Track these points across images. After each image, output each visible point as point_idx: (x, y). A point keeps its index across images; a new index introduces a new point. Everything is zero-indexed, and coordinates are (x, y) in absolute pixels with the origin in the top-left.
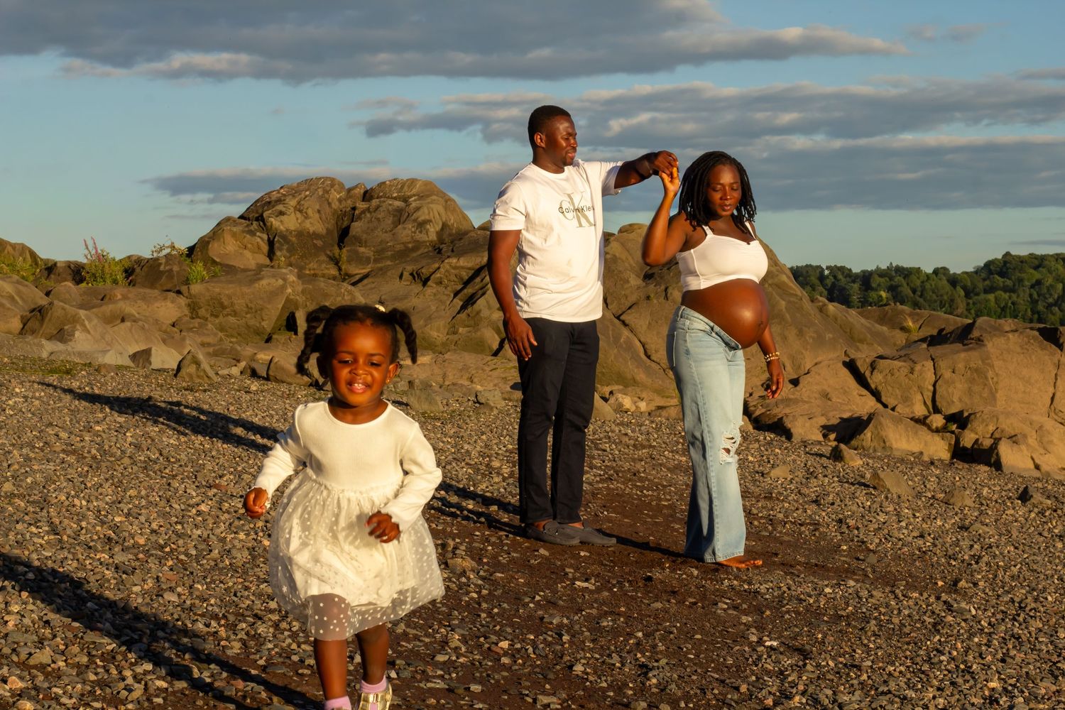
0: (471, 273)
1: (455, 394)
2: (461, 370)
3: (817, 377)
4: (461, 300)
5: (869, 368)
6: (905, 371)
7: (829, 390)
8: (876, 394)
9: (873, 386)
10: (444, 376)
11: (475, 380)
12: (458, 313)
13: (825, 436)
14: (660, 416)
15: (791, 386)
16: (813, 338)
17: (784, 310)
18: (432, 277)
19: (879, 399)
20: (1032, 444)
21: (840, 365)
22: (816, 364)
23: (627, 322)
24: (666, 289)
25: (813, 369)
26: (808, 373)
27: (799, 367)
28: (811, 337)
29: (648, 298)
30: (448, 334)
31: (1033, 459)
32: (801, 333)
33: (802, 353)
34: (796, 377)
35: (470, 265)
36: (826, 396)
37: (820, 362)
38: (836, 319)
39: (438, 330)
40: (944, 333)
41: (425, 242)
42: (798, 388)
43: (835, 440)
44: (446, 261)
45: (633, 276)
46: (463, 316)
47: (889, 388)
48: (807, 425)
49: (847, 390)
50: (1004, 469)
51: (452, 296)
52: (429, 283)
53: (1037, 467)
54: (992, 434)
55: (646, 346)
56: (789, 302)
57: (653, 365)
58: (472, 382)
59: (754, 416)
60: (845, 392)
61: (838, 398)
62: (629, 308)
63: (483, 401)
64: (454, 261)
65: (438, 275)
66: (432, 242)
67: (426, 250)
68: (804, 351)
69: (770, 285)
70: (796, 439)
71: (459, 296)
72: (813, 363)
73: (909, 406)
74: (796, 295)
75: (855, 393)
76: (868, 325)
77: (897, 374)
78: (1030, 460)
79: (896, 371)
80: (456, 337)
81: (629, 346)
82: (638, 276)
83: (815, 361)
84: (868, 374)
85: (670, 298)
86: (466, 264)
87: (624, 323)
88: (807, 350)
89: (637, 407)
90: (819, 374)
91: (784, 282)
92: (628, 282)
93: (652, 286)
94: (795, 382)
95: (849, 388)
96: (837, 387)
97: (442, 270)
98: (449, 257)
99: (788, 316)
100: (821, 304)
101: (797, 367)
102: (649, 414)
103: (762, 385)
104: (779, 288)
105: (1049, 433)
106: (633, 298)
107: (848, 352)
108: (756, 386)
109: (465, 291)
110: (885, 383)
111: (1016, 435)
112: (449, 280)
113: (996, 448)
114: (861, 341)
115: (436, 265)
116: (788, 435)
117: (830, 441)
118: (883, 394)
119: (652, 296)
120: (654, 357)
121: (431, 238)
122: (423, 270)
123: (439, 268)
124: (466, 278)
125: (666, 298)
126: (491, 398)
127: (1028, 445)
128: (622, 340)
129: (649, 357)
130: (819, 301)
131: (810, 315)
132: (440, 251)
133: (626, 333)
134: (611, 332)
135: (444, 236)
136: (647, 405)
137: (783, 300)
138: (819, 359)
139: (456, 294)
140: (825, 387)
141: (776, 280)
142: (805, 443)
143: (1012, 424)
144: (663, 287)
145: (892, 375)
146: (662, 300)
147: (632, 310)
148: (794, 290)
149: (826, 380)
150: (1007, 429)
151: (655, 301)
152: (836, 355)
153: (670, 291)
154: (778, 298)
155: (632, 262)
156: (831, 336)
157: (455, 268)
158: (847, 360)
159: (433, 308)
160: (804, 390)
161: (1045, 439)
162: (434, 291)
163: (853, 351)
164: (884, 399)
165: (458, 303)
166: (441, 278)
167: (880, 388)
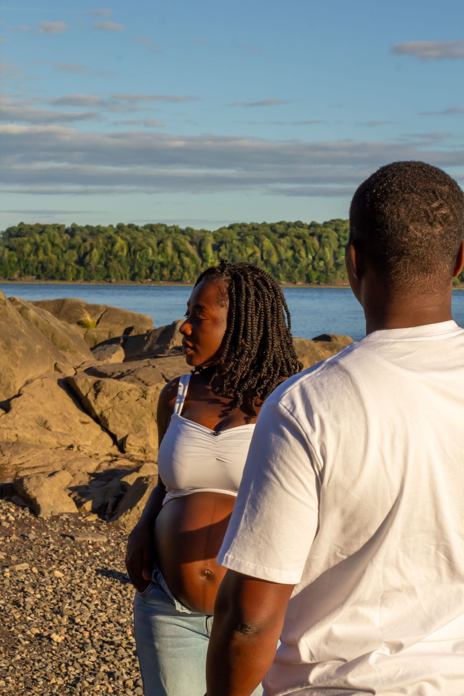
3: (31, 400)
5: (92, 390)
6: (136, 395)
7: (46, 417)
8: (101, 421)
9: (98, 412)
13: (79, 504)
16: (23, 352)
19: (105, 428)
21: (55, 384)
22: (27, 383)
25: (24, 389)
26: (19, 395)
27: (8, 387)
28: (20, 350)
33: (11, 370)
34: (5, 399)
36: (44, 425)
37: (32, 381)
38: (37, 324)
40: (133, 333)
42: (10, 415)
43: (94, 511)
47: (118, 415)
49: (68, 416)
60: (65, 419)
61: (57, 426)
68: (12, 368)
70: (45, 514)
72: (24, 382)
73: (141, 437)
75: (77, 420)
76: (64, 327)
77: (127, 398)
79: (125, 394)
83: (26, 379)
84: (91, 397)
88: (16, 366)
90: (33, 397)
95: (70, 414)
96: (55, 412)
100: (20, 306)
107: (58, 366)
110: (113, 408)
114: (64, 348)
117: (88, 514)
118: (110, 421)
131: (16, 323)
138: (29, 377)
140: (42, 413)
145: (121, 399)
149: (42, 403)
152: (45, 370)
158: (61, 376)
160: (17, 417)
163: (62, 364)
164: (111, 428)
167: (106, 414)
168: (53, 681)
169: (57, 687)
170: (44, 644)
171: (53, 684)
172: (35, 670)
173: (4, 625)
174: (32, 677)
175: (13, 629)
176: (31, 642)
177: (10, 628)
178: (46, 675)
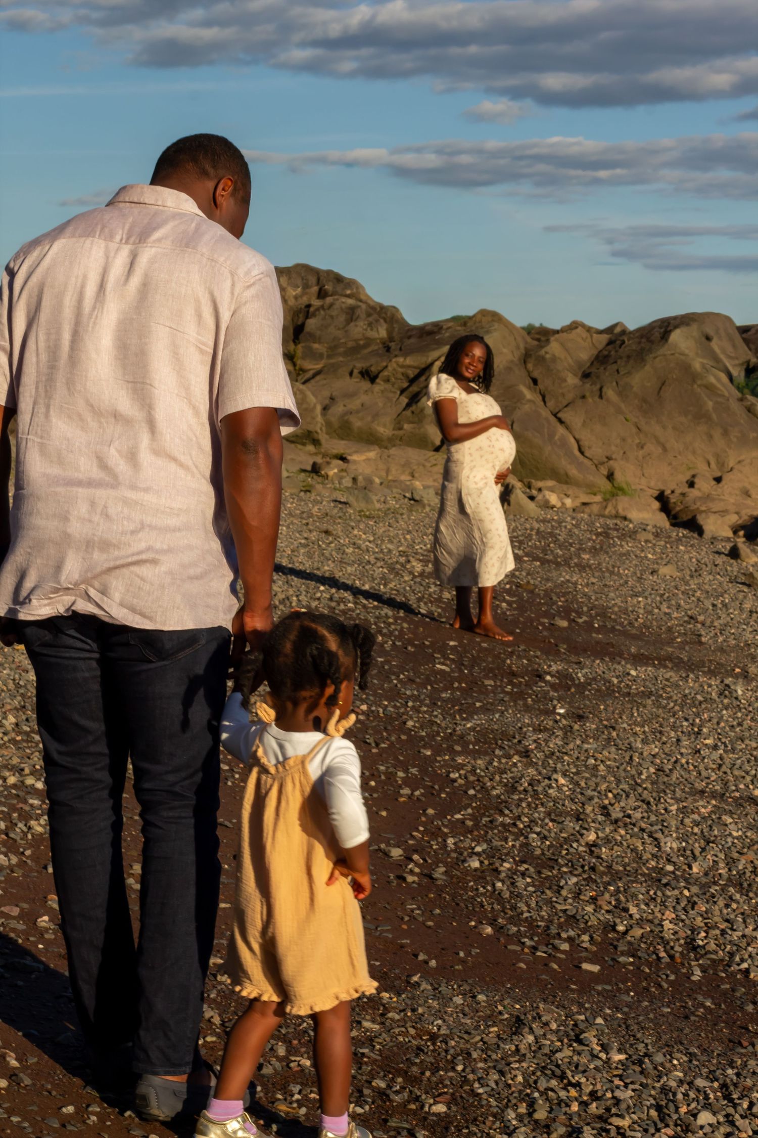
0: (417, 371)
1: (395, 490)
2: (403, 466)
4: (406, 397)
10: (388, 471)
11: (416, 475)
12: (404, 410)
14: (583, 512)
15: (714, 483)
18: (381, 375)
23: (563, 419)
24: (601, 389)
29: (583, 397)
30: (394, 429)
32: (725, 433)
35: (415, 364)
39: (385, 426)
41: (375, 339)
44: (394, 360)
45: (570, 375)
46: (408, 413)
48: (719, 522)
51: (399, 392)
52: (378, 381)
55: (581, 443)
57: (586, 461)
58: (413, 476)
59: (673, 512)
62: (566, 406)
63: (417, 498)
64: (401, 360)
65: (385, 373)
66: (381, 339)
67: (376, 348)
69: (699, 386)
71: (405, 394)
74: (723, 396)
80: (401, 433)
81: (563, 444)
82: (575, 375)
85: (604, 397)
86: (412, 363)
87: (561, 421)
89: (563, 504)
92: (565, 381)
93: (588, 386)
94: (718, 480)
97: (390, 368)
98: (396, 356)
99: (714, 416)
101: (721, 465)
102: (574, 510)
106: (570, 396)
109: (411, 389)
112: (396, 379)
115: (384, 364)
116: (700, 531)
119: (588, 394)
120: (587, 454)
121: (381, 336)
122: (373, 369)
123: (386, 367)
124: (412, 376)
125: (601, 397)
126: (425, 496)
128: (557, 437)
129: (582, 453)
130: (748, 400)
132: (388, 349)
133: (561, 430)
134: (546, 430)
135: (395, 334)
136: (573, 501)
137: (711, 400)
139: (403, 391)
142: (714, 540)
144: (598, 386)
146: (597, 399)
147: (569, 408)
151: (590, 400)
153: (604, 390)
154: (706, 399)
155: (570, 360)
156: (755, 435)
157: (402, 366)
159: (381, 405)
162: (382, 388)
165: (404, 400)
166: (389, 376)
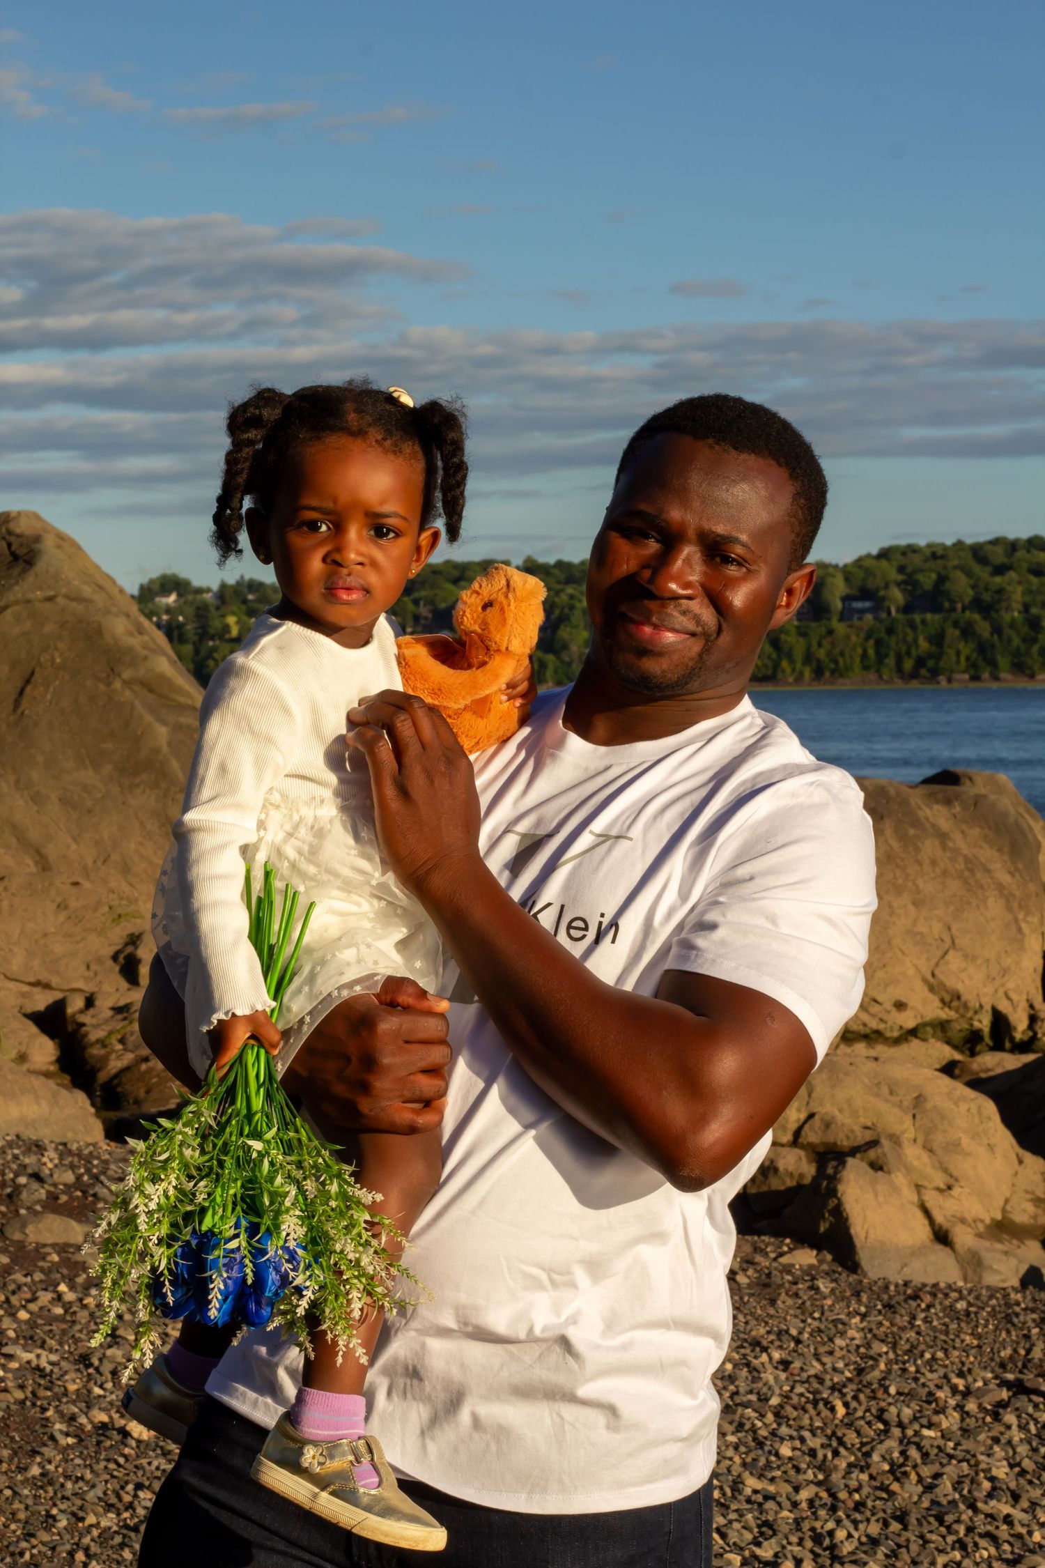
17: (165, 749)
20: (915, 1163)
31: (927, 1213)
50: (863, 1257)
53: (942, 1237)
54: (797, 1133)
56: (178, 728)
78: (919, 1215)
91: (162, 678)
103: (115, 958)
104: (151, 691)
105: (943, 1118)
108: (99, 960)
111: (874, 1143)
113: (833, 1192)
127: (908, 1169)
141: (142, 672)
143: (849, 1102)
148: (188, 695)
150: (841, 1118)
161: (939, 1139)
168: (91, 1519)
169: (95, 1532)
170: (108, 1443)
171: (91, 1526)
172: (64, 1497)
173: (34, 1405)
174: (47, 1511)
175: (49, 1413)
176: (81, 1440)
177: (44, 1410)
178: (81, 1508)
